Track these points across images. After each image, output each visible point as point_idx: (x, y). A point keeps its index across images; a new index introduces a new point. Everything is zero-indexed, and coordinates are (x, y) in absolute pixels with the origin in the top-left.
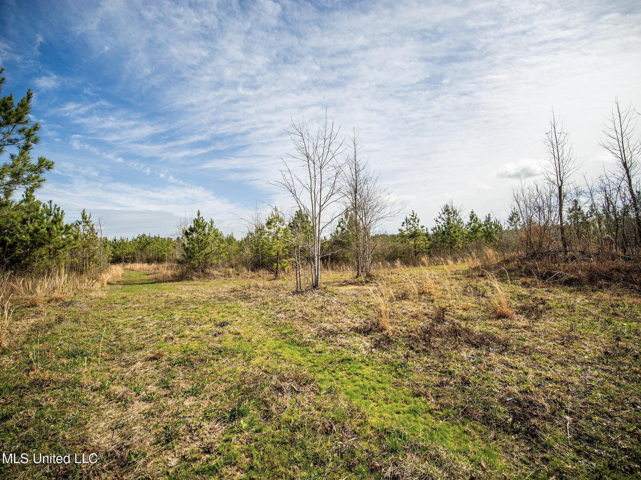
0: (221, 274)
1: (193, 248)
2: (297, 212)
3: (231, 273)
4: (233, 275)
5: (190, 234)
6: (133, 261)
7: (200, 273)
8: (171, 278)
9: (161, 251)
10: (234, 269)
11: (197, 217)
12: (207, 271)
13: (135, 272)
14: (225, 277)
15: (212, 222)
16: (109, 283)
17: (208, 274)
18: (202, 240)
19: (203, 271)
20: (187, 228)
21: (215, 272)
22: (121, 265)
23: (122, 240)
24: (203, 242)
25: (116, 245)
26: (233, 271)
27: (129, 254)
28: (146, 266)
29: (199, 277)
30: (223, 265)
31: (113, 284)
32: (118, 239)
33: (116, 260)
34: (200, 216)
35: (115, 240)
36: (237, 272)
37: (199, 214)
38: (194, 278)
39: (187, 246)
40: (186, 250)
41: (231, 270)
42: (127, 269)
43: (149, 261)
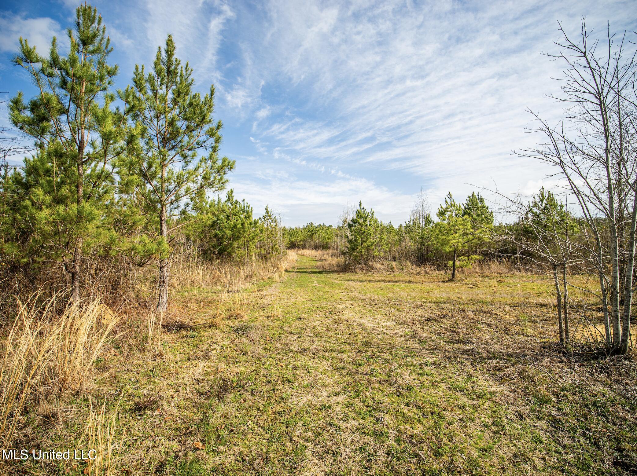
0: (384, 267)
1: (356, 240)
2: (469, 197)
3: (395, 267)
4: (397, 270)
5: (352, 225)
6: (304, 247)
7: (363, 266)
8: (336, 268)
9: (325, 239)
10: (397, 263)
11: (359, 208)
12: (370, 263)
13: (305, 258)
14: (388, 271)
15: (373, 213)
16: (286, 271)
17: (371, 267)
18: (364, 232)
19: (365, 264)
20: (349, 219)
21: (378, 265)
22: (295, 250)
23: (296, 229)
24: (365, 234)
25: (291, 233)
26: (396, 265)
27: (301, 240)
28: (313, 252)
29: (362, 269)
30: (386, 258)
31: (289, 272)
32: (293, 228)
33: (292, 246)
34: (362, 207)
35: (291, 229)
36: (401, 266)
37: (360, 205)
38: (358, 271)
39: (350, 237)
40: (350, 241)
41: (394, 264)
42: (299, 254)
43: (316, 248)
